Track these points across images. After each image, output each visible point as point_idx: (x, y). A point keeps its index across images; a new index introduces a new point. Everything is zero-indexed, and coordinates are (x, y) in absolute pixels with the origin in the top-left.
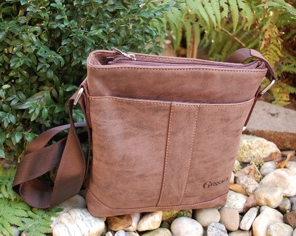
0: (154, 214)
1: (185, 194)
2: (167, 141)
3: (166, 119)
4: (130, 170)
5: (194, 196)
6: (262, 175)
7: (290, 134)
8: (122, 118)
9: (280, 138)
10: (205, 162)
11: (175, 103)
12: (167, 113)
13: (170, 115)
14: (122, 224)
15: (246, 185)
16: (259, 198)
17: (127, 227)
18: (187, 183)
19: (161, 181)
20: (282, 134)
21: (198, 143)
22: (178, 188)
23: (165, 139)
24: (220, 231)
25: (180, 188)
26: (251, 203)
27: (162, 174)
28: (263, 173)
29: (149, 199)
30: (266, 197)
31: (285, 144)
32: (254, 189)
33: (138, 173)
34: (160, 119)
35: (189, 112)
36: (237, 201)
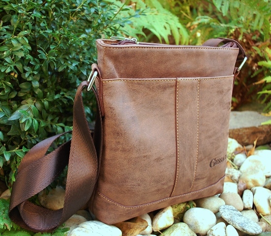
0: (165, 210)
1: (196, 177)
2: (176, 119)
3: (173, 97)
4: (147, 154)
5: (203, 178)
6: (237, 166)
7: (246, 129)
8: (134, 100)
9: (238, 135)
10: (210, 137)
11: (179, 79)
12: (173, 89)
13: (176, 91)
14: (137, 228)
15: (231, 174)
16: (247, 182)
17: (144, 229)
18: (197, 162)
19: (175, 163)
20: (239, 130)
21: (202, 117)
22: (191, 168)
23: (174, 117)
24: (232, 211)
25: (192, 169)
26: (242, 187)
27: (175, 155)
28: (237, 164)
29: (165, 187)
30: (253, 178)
31: (243, 140)
32: (238, 176)
33: (155, 157)
34: (167, 97)
35: (192, 86)
36: (230, 188)
